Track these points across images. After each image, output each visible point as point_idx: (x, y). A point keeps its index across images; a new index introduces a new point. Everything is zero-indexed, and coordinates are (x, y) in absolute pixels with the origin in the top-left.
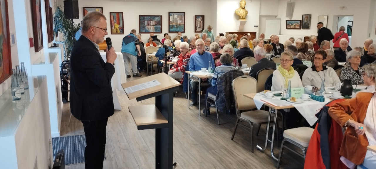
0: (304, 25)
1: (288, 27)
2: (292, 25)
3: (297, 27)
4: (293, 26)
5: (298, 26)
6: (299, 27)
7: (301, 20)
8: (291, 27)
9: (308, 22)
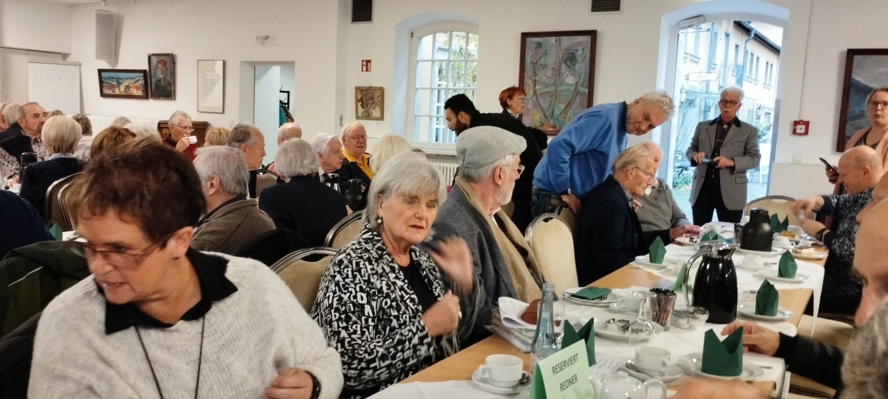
0: (157, 86)
1: (107, 91)
2: (119, 84)
3: (135, 92)
4: (122, 88)
5: (137, 88)
6: (140, 93)
7: (144, 72)
8: (117, 92)
9: (169, 78)
